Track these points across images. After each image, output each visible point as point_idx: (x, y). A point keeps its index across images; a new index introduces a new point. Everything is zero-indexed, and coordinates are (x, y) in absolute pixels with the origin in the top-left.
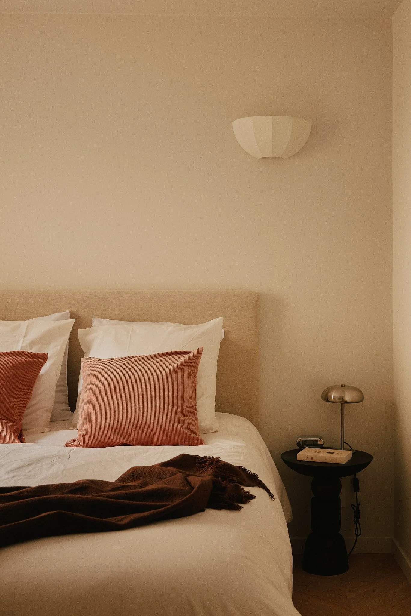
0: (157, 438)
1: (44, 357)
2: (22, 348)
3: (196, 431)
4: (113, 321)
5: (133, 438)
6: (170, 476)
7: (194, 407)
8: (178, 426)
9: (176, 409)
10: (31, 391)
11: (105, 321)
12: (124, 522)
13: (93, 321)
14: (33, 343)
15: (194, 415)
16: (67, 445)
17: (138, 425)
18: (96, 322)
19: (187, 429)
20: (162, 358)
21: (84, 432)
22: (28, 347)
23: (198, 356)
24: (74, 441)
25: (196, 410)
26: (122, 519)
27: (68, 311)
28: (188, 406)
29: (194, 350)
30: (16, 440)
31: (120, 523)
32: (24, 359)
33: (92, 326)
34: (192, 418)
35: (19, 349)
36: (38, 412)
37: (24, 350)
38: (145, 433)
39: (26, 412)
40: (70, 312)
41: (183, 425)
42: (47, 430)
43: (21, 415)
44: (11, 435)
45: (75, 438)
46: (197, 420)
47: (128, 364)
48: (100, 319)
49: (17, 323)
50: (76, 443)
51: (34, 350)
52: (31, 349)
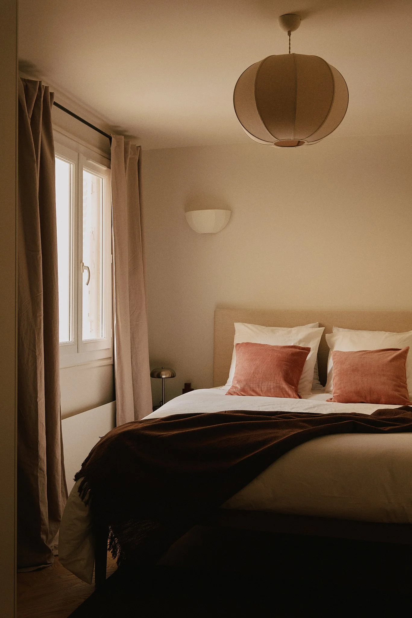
0: (383, 400)
1: (308, 350)
2: (294, 344)
3: (407, 397)
4: (346, 330)
5: (368, 399)
6: (403, 413)
7: (405, 383)
8: (396, 393)
9: (395, 383)
10: (302, 369)
11: (341, 329)
12: (386, 430)
13: (333, 329)
14: (300, 341)
15: (405, 387)
16: (327, 401)
17: (371, 392)
18: (335, 330)
19: (402, 395)
20: (383, 352)
21: (338, 394)
22: (298, 344)
23: (406, 351)
24: (331, 399)
25: (406, 384)
26: (384, 429)
27: (318, 323)
28: (402, 382)
29: (403, 347)
30: (297, 397)
31: (385, 430)
32: (298, 350)
33: (332, 332)
34: (404, 389)
35: (292, 344)
36: (305, 383)
37: (296, 345)
38: (375, 397)
39: (300, 381)
40: (319, 324)
41: (399, 393)
42: (311, 393)
43: (298, 384)
44: (294, 394)
45: (331, 398)
46: (408, 391)
47: (362, 355)
48: (338, 328)
49: (290, 329)
50: (332, 400)
51: (301, 345)
52: (299, 345)
